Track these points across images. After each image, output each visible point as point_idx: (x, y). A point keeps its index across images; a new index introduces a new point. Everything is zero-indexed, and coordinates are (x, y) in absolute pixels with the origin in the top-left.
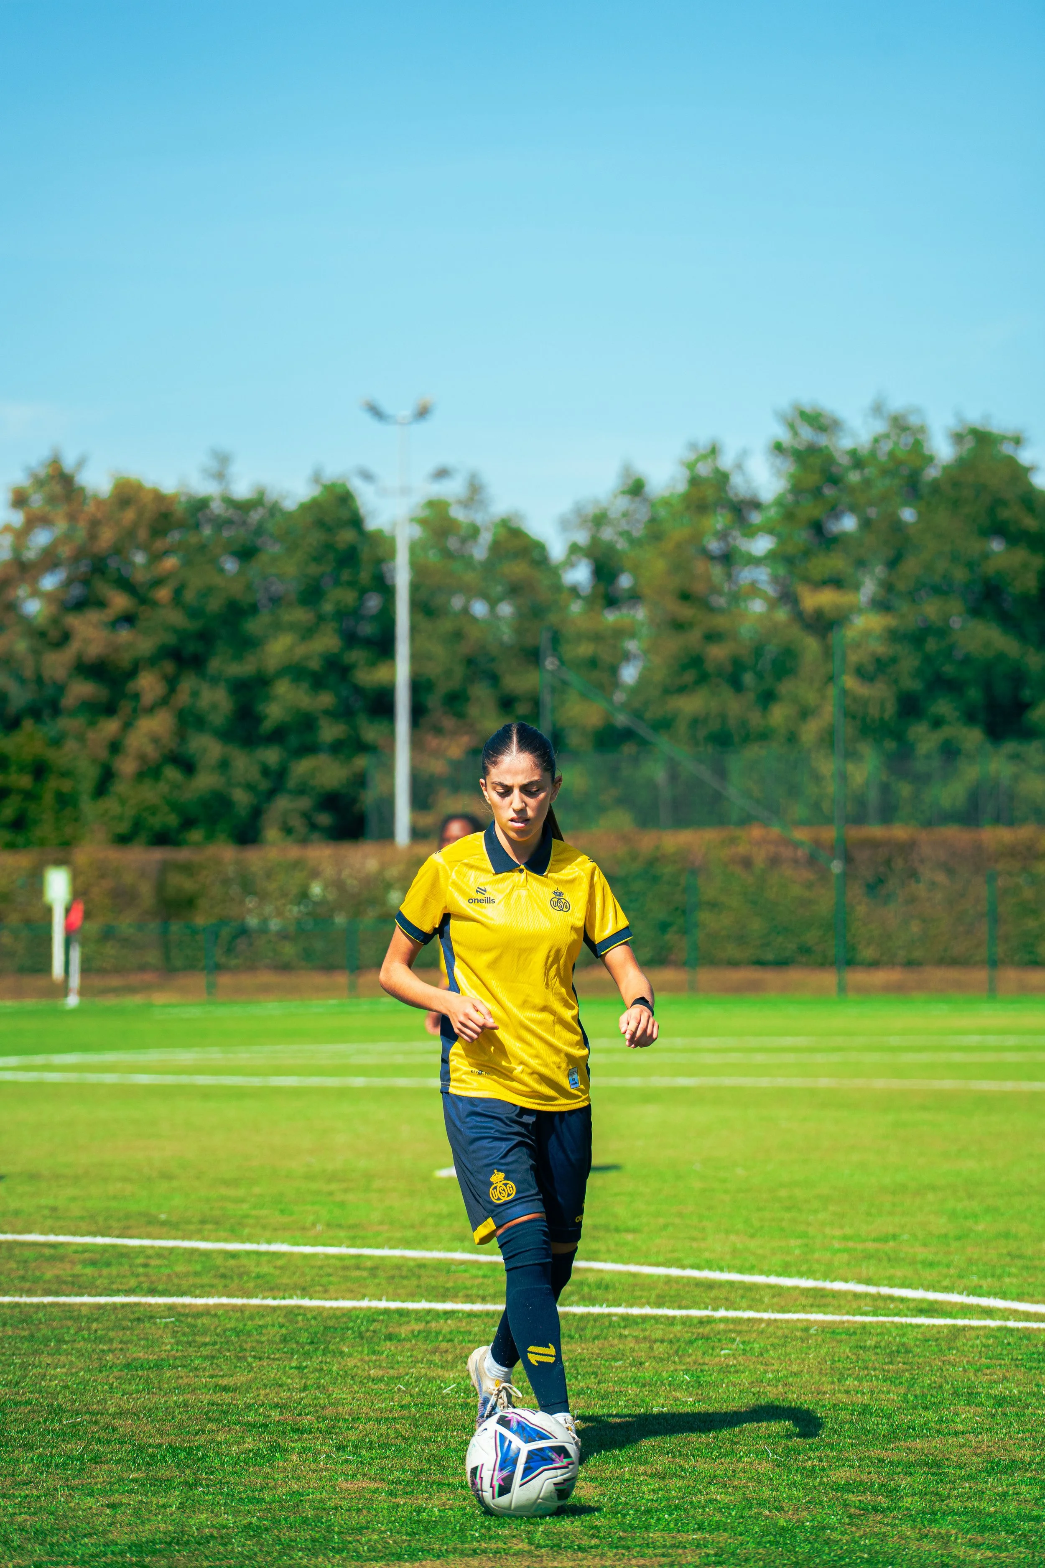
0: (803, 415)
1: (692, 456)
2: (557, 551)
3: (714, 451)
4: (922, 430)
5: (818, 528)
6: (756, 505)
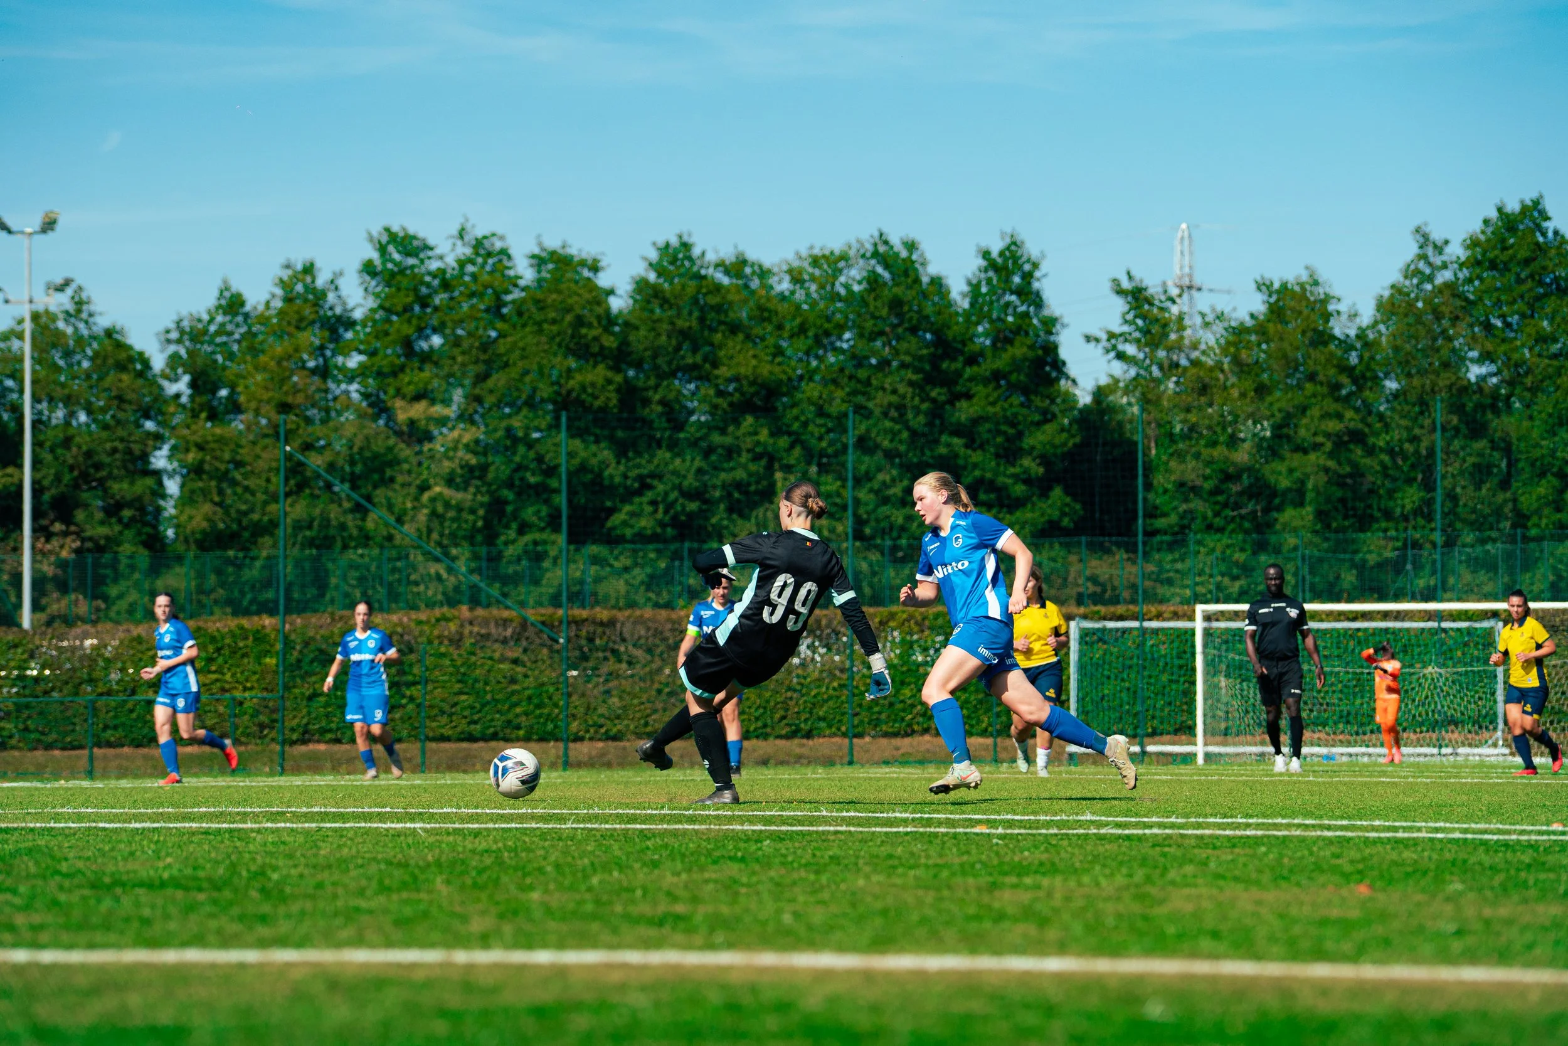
0: (393, 237)
1: (286, 274)
2: (158, 363)
3: (309, 269)
4: (504, 253)
5: (408, 345)
6: (350, 324)
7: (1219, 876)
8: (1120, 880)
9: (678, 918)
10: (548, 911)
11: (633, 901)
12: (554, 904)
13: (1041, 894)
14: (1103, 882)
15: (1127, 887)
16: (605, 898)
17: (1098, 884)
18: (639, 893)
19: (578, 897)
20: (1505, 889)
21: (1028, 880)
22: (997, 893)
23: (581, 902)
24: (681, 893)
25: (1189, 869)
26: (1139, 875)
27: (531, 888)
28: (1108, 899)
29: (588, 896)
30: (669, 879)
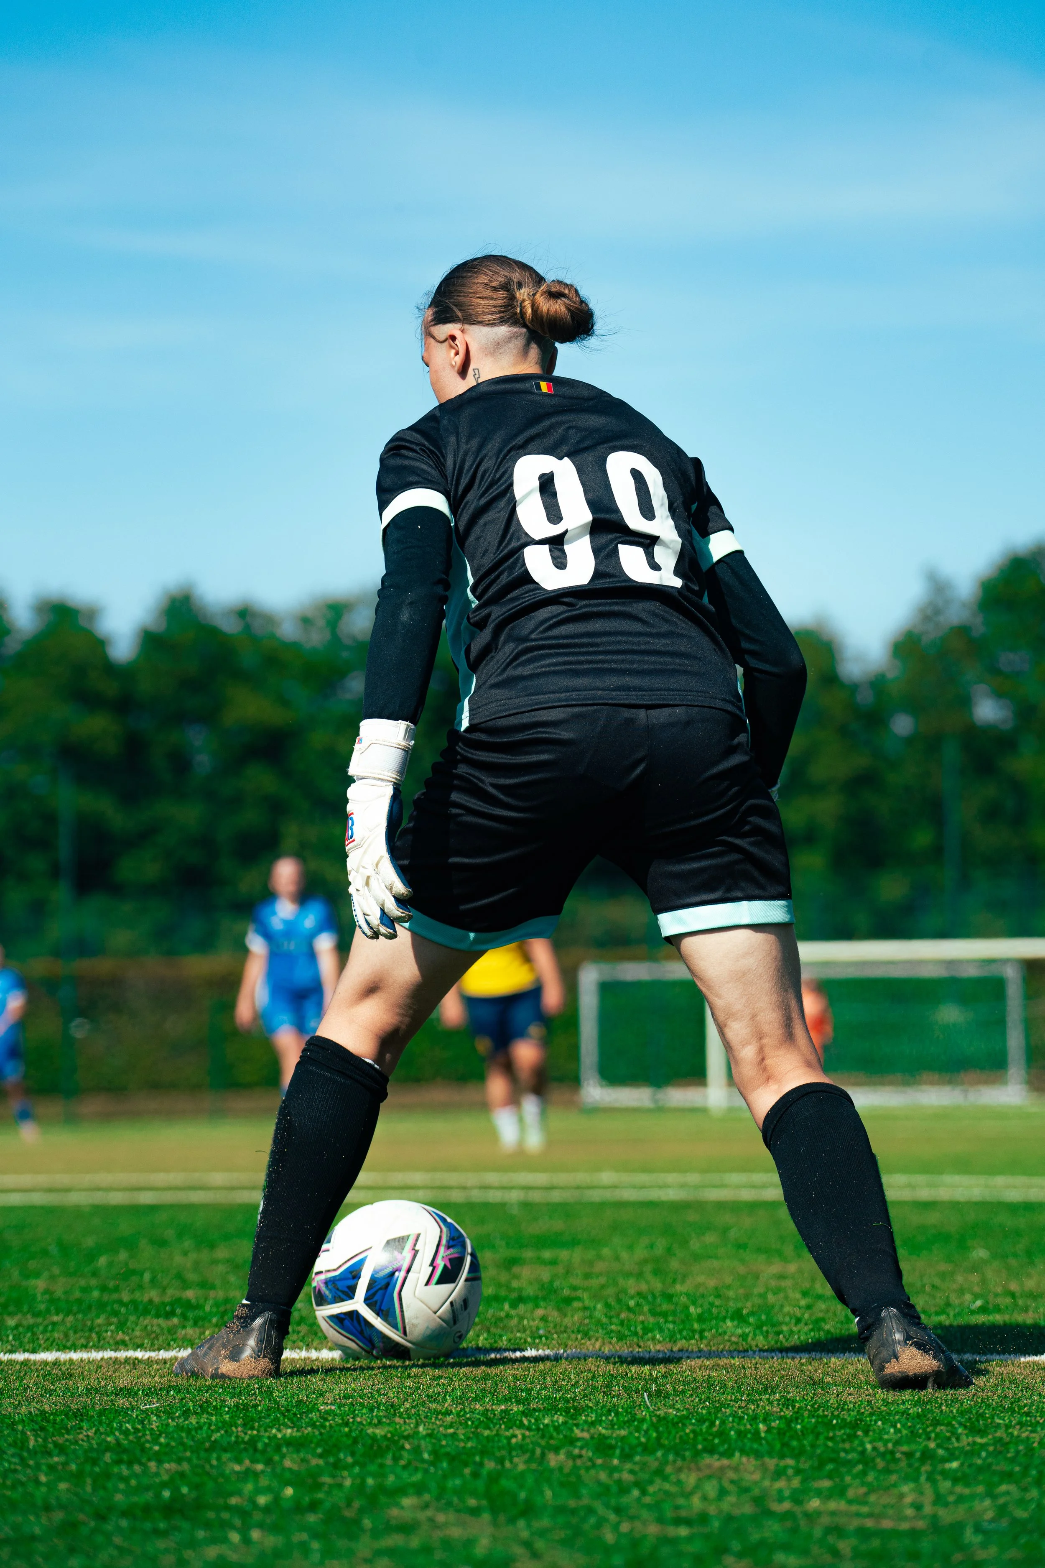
7: (741, 1246)
8: (640, 1252)
9: (189, 1305)
10: (54, 1303)
11: (140, 1287)
12: (59, 1293)
13: (560, 1270)
14: (624, 1255)
15: (645, 1261)
16: (111, 1284)
17: (617, 1258)
18: (147, 1276)
19: (83, 1282)
20: (1029, 1253)
21: (547, 1254)
22: (516, 1269)
23: (86, 1290)
24: (192, 1277)
25: (710, 1238)
26: (661, 1245)
27: (37, 1275)
28: (628, 1275)
29: (93, 1282)
30: (178, 1259)
